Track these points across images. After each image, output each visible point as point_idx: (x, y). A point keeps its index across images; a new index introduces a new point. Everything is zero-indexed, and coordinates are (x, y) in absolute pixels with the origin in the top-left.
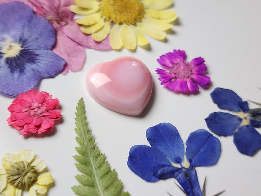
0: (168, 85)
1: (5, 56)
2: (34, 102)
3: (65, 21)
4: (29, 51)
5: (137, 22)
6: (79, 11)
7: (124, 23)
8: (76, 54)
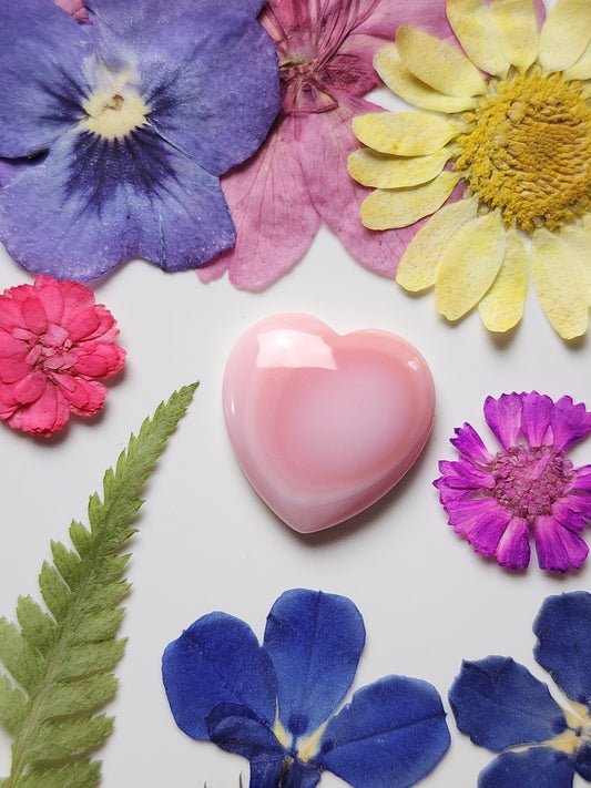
0: (450, 500)
1: (85, 125)
2: (59, 325)
3: (330, 95)
4: (161, 142)
5: (545, 226)
6: (402, 77)
7: (498, 210)
8: (282, 231)
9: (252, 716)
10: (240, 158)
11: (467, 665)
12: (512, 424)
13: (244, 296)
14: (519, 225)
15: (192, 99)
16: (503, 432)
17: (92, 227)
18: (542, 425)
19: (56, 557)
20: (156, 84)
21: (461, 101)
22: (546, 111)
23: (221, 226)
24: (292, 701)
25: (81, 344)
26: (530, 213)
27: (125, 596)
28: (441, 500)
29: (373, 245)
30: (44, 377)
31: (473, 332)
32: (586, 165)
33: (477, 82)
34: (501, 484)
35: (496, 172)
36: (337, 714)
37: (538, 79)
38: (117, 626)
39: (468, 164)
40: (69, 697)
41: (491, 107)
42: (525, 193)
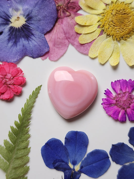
0: (106, 107)
1: (11, 25)
2: (9, 73)
3: (69, 13)
4: (29, 28)
5: (123, 39)
6: (86, 7)
7: (111, 36)
8: (60, 46)
9: (63, 162)
10: (49, 29)
11: (113, 145)
12: (118, 88)
13: (53, 62)
14: (117, 39)
15: (36, 16)
16: (116, 90)
17: (15, 49)
18: (125, 87)
19: (12, 130)
20: (27, 13)
21: (100, 11)
22: (121, 12)
23: (46, 46)
24: (73, 157)
25: (15, 77)
26: (119, 37)
27: (29, 137)
28: (104, 108)
29: (82, 48)
30: (7, 86)
31: (108, 66)
32: (131, 24)
33: (104, 6)
34: (117, 102)
35: (110, 27)
36: (83, 159)
37: (118, 4)
38: (28, 144)
39: (103, 26)
40: (18, 162)
41: (108, 12)
42: (117, 32)
